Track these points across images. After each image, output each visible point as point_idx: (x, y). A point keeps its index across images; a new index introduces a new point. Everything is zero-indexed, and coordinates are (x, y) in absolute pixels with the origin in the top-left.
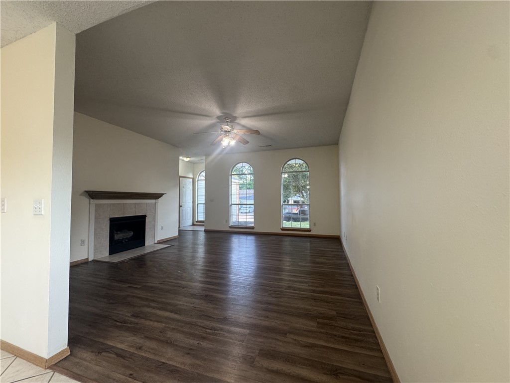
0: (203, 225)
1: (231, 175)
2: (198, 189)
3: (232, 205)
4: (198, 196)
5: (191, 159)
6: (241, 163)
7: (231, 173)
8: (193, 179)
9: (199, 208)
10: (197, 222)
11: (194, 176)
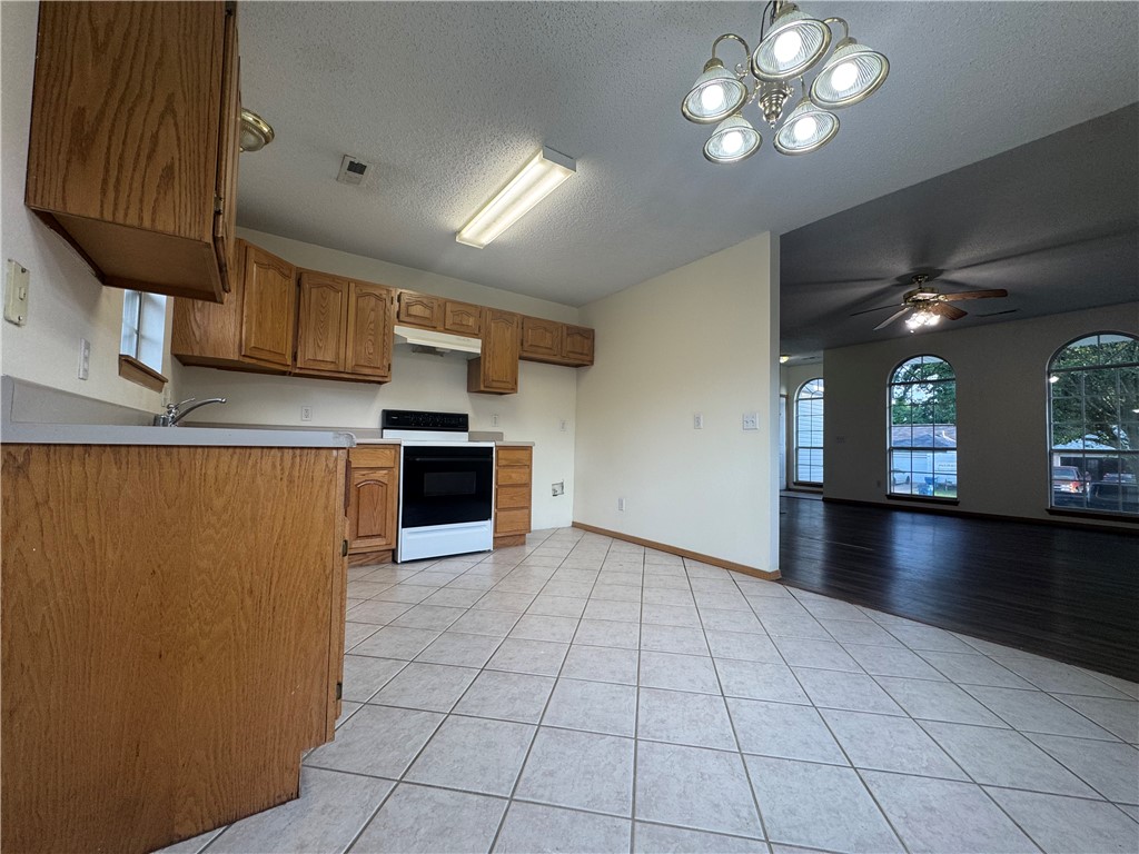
0: (821, 493)
1: (891, 385)
2: (797, 417)
3: (892, 449)
4: (797, 431)
5: (792, 358)
6: (918, 356)
7: (891, 380)
8: (787, 397)
9: (800, 457)
10: (795, 484)
11: (788, 391)
